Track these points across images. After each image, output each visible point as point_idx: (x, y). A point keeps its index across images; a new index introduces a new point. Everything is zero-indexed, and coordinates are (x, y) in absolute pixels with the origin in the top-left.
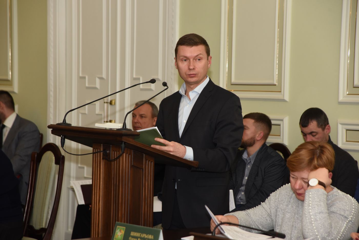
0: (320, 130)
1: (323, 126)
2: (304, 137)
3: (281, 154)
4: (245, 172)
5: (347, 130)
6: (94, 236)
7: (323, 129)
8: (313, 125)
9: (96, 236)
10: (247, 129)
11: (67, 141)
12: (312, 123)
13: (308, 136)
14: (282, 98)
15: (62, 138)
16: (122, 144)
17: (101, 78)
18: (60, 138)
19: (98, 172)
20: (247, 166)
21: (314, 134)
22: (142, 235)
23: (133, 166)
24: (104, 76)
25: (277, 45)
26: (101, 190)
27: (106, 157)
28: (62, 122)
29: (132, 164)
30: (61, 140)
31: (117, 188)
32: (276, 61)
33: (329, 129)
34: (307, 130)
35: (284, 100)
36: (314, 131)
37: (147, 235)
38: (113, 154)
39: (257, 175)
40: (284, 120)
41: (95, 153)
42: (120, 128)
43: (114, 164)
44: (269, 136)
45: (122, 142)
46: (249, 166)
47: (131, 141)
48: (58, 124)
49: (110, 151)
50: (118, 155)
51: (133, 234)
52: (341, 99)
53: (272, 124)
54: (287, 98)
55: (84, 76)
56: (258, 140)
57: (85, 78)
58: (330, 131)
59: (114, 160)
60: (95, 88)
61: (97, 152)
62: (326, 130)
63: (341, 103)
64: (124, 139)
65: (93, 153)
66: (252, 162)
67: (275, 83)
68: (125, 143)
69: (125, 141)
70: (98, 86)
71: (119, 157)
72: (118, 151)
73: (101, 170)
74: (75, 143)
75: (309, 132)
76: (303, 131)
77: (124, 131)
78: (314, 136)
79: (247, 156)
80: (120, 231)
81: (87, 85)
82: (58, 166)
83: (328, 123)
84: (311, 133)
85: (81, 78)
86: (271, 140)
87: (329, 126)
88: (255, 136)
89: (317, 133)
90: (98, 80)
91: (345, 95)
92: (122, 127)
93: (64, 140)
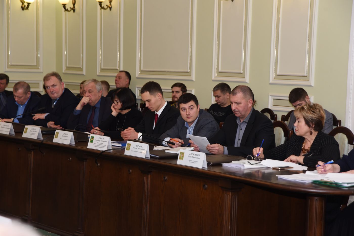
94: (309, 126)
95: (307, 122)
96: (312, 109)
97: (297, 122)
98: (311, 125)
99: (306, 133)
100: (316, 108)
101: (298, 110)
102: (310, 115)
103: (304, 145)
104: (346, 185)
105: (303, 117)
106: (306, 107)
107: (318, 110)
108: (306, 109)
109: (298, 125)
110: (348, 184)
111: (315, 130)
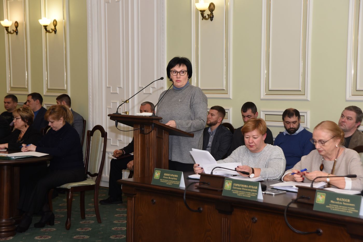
0: (253, 114)
1: (255, 113)
2: (243, 118)
3: (229, 129)
4: (209, 140)
5: (265, 115)
6: (136, 177)
7: (255, 114)
8: (249, 112)
9: (137, 177)
10: (213, 116)
11: (119, 124)
12: (249, 111)
13: (246, 117)
14: (229, 97)
15: (116, 121)
16: (152, 124)
17: (120, 88)
18: (115, 122)
19: (137, 141)
20: (211, 136)
21: (249, 117)
22: (171, 175)
23: (157, 137)
24: (122, 86)
25: (225, 68)
26: (139, 151)
27: (142, 132)
28: (116, 112)
29: (157, 136)
30: (116, 123)
31: (149, 149)
32: (225, 76)
33: (257, 114)
34: (246, 114)
35: (229, 99)
36: (250, 115)
37: (174, 175)
38: (146, 130)
39: (217, 141)
40: (230, 110)
41: (135, 130)
42: (151, 115)
43: (147, 136)
44: (224, 119)
45: (152, 123)
46: (212, 136)
47: (157, 122)
48: (114, 114)
49: (144, 129)
50: (149, 132)
51: (165, 174)
52: (262, 97)
53: (226, 112)
54: (231, 97)
55: (109, 86)
56: (218, 122)
57: (110, 87)
58: (258, 116)
59: (147, 134)
60: (117, 93)
61: (137, 130)
62: (256, 115)
63: (262, 100)
64: (154, 121)
65: (134, 130)
66: (214, 134)
67: (224, 88)
68: (154, 124)
69: (154, 123)
70: (118, 92)
71: (150, 133)
72: (149, 129)
73: (139, 140)
74: (122, 124)
75: (247, 115)
76: (243, 115)
77: (154, 117)
78: (249, 118)
79: (210, 130)
80: (158, 173)
81: (111, 92)
82: (103, 138)
83: (257, 111)
84: (248, 116)
85: (108, 87)
86: (225, 121)
87: (257, 113)
88: (218, 120)
89: (251, 116)
90: (118, 89)
91: (264, 95)
92: (152, 115)
93: (117, 123)
94: (25, 122)
95: (23, 119)
96: (26, 110)
97: (15, 119)
98: (26, 121)
99: (23, 126)
100: (28, 110)
101: (16, 111)
102: (25, 114)
103: (20, 135)
104: (14, 158)
105: (20, 116)
106: (21, 109)
107: (30, 111)
108: (21, 110)
109: (16, 121)
110: (15, 157)
111: (28, 124)
